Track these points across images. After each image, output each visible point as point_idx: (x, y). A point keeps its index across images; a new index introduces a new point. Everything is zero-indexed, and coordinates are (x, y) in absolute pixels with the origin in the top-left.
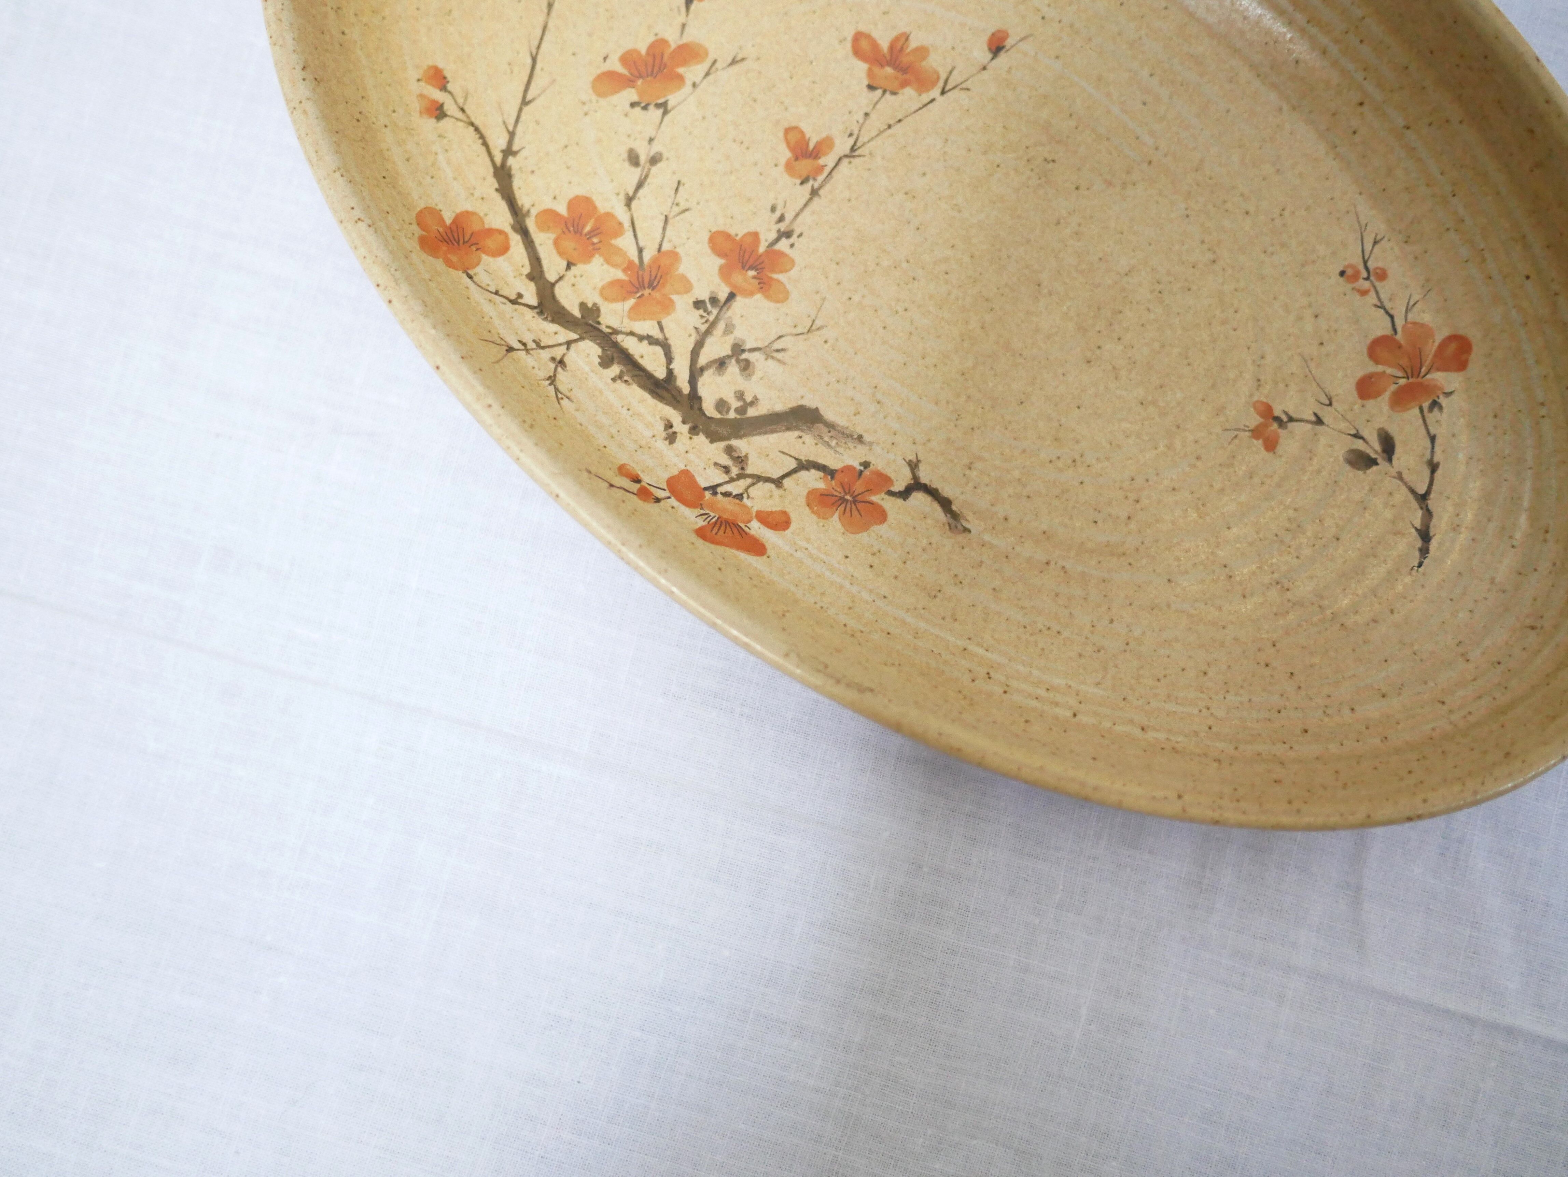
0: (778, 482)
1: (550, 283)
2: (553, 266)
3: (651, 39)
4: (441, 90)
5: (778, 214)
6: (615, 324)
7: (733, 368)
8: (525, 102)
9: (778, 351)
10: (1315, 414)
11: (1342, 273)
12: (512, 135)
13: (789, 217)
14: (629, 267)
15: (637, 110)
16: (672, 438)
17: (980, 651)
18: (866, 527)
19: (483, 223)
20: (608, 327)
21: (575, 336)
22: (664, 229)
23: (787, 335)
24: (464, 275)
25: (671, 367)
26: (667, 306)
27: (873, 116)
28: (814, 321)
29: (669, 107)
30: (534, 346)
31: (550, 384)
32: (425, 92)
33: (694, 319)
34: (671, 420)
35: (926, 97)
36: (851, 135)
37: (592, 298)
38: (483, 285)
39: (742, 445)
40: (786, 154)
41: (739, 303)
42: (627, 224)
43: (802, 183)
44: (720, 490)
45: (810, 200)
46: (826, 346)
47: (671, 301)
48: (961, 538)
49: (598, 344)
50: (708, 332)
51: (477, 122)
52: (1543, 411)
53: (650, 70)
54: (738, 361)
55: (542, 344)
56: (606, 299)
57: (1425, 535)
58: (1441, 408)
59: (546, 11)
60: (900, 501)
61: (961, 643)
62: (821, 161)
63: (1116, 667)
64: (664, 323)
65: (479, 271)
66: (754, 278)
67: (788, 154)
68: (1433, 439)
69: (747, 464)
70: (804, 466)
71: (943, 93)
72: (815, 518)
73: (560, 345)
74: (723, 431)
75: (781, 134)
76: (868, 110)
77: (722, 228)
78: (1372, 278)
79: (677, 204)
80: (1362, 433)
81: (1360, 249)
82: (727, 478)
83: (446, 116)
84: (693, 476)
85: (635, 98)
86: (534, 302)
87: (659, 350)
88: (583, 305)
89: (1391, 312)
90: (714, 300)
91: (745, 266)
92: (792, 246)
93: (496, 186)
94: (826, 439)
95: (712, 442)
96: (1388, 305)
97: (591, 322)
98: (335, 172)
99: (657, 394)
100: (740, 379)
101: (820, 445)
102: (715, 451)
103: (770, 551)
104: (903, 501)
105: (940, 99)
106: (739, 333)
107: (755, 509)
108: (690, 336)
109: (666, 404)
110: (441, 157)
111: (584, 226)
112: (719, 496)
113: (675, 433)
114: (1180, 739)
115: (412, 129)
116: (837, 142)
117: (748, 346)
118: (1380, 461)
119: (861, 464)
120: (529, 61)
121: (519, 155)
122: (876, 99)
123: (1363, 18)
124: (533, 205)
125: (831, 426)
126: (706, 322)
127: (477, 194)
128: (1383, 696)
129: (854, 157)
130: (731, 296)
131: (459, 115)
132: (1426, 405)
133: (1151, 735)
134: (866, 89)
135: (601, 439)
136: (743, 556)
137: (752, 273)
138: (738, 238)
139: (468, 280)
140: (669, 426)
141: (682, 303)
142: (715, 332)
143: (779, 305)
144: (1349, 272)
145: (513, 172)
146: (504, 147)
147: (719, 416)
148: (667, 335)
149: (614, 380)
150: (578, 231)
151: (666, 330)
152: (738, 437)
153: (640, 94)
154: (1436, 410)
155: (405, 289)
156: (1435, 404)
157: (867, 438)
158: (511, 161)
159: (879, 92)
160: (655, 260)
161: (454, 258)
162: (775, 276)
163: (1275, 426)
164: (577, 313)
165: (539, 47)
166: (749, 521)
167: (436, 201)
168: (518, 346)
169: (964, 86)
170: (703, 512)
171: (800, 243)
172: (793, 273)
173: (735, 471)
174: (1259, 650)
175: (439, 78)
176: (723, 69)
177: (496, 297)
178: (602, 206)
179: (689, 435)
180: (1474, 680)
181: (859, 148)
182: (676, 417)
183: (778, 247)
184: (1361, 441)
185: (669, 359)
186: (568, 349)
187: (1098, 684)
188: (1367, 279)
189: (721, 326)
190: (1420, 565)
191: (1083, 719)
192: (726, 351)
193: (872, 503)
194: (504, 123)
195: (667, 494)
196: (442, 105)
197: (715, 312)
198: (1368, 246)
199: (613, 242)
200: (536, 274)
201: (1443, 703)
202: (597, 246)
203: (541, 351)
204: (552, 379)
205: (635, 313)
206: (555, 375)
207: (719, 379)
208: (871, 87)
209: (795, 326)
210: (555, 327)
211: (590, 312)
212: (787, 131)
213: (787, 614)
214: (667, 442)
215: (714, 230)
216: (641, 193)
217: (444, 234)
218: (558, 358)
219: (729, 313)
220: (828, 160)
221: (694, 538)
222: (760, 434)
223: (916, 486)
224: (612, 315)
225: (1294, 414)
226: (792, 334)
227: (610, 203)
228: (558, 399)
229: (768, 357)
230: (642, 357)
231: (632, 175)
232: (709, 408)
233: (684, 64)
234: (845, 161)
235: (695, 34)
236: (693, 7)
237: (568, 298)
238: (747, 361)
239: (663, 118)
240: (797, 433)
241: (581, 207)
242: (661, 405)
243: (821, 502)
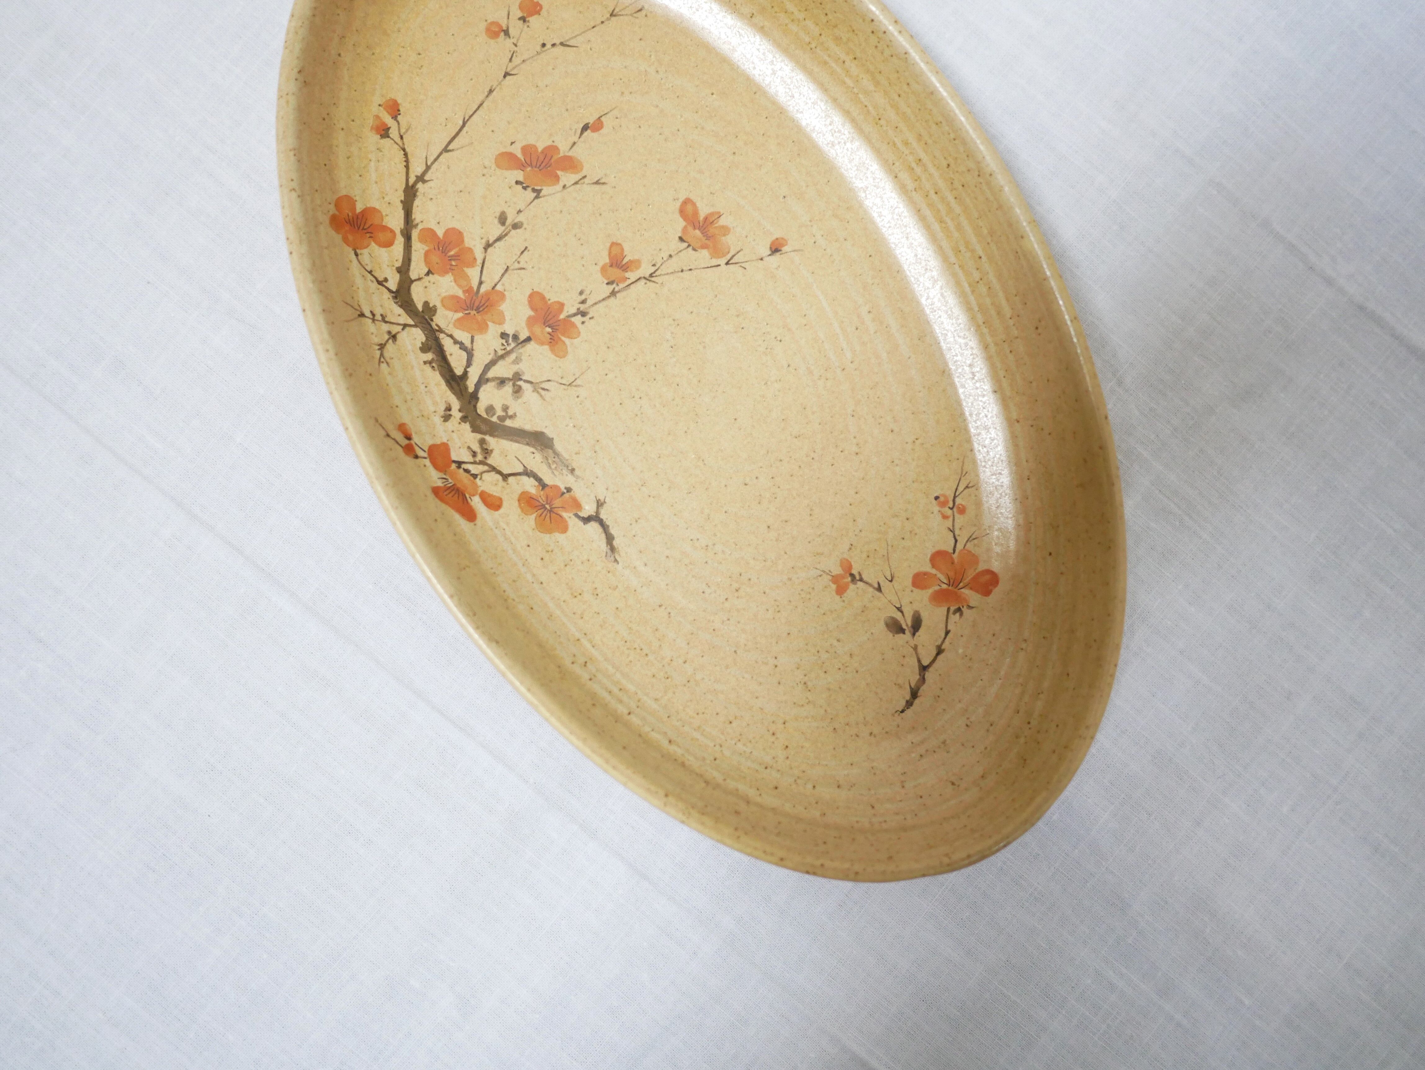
0: (505, 477)
1: (411, 279)
2: (417, 268)
3: (549, 143)
4: (392, 118)
5: (583, 297)
6: (443, 326)
7: (508, 388)
8: (446, 150)
9: (543, 389)
10: (879, 584)
11: (937, 498)
12: (428, 168)
13: (589, 302)
14: (468, 291)
15: (519, 187)
16: (447, 418)
17: (588, 646)
18: (549, 531)
19: (383, 220)
20: (437, 325)
21: (412, 323)
22: (503, 275)
23: (554, 381)
24: (353, 252)
25: (468, 370)
26: (483, 328)
27: (674, 259)
28: (576, 379)
29: (541, 194)
30: (380, 318)
31: (379, 349)
32: (381, 115)
33: (497, 344)
34: (452, 405)
35: (715, 262)
36: (654, 265)
37: (435, 301)
38: (363, 263)
39: (492, 442)
40: (605, 260)
41: (531, 346)
42: (479, 261)
43: (607, 284)
44: (464, 466)
45: (609, 297)
46: (577, 400)
47: (487, 325)
48: (611, 565)
49: (425, 334)
50: (502, 357)
51: (407, 150)
52: (1024, 646)
53: (538, 166)
54: (514, 385)
55: (386, 319)
56: (444, 306)
57: (914, 694)
58: (961, 615)
59: (486, 94)
60: (580, 523)
61: (578, 635)
62: (627, 275)
63: (674, 693)
64: (476, 338)
65: (365, 254)
66: (549, 333)
67: (607, 260)
68: (947, 633)
69: (490, 455)
70: (527, 473)
71: (727, 264)
72: (519, 510)
73: (399, 324)
74: (483, 427)
75: (608, 245)
76: (673, 254)
77: (541, 291)
78: (955, 509)
79: (519, 262)
80: (903, 608)
81: (955, 487)
82: (472, 460)
83: (388, 137)
84: (450, 449)
85: (521, 179)
86: (394, 288)
87: (464, 355)
88: (426, 304)
89: (957, 538)
90: (515, 337)
91: (546, 323)
92: (583, 323)
93: (403, 199)
94: (550, 461)
95: (473, 432)
96: (957, 532)
97: (427, 317)
98: (291, 150)
99: (450, 384)
100: (510, 397)
101: (544, 464)
102: (472, 439)
103: (478, 522)
104: (582, 524)
105: (723, 266)
106: (522, 367)
107: (481, 489)
108: (490, 354)
109: (454, 394)
110: (372, 164)
111: (450, 250)
112: (461, 470)
113: (451, 415)
114: (691, 758)
115: (361, 138)
116: (643, 266)
117: (524, 378)
118: (907, 632)
119: (566, 488)
120: (461, 123)
121: (426, 184)
122: (681, 249)
123: (1017, 338)
124: (422, 222)
125: (556, 454)
126: (504, 349)
127: (387, 199)
128: (839, 787)
129: (650, 281)
130: (528, 339)
131: (398, 140)
132: (952, 609)
133: (673, 748)
134: (677, 239)
135: (397, 400)
136: (457, 517)
137: (549, 330)
138: (549, 302)
139: (354, 257)
140: (448, 409)
141: (494, 330)
142: (507, 359)
143: (558, 359)
144: (942, 499)
145: (418, 194)
146: (419, 174)
147: (485, 416)
148: (474, 348)
149: (425, 363)
150: (444, 252)
151: (474, 344)
152: (492, 435)
153: (526, 176)
154: (958, 614)
155: (304, 249)
156: (959, 610)
157: (577, 472)
158: (420, 185)
159: (685, 245)
160: (487, 293)
161: (350, 237)
162: (563, 338)
163: (849, 579)
164: (420, 307)
165: (471, 116)
166: (474, 495)
167: (356, 193)
168: (368, 314)
169: (743, 265)
170: (444, 476)
171: (589, 324)
172: (576, 341)
173: (480, 457)
174: (773, 722)
175: (394, 109)
176: (589, 184)
177: (369, 275)
178: (468, 242)
179: (459, 421)
180: (901, 801)
181: (656, 276)
182: (456, 405)
183: (573, 319)
184: (900, 614)
185: (469, 364)
186: (403, 329)
187: (656, 700)
188: (951, 509)
189: (513, 356)
190: (902, 711)
191: (633, 718)
192: (509, 374)
193: (561, 517)
194: (426, 158)
195: (425, 455)
196: (389, 128)
197: (513, 345)
198: (961, 489)
199: (465, 269)
200: (404, 269)
201: (873, 807)
202: (453, 268)
203: (383, 324)
204: (382, 346)
205: (459, 323)
206: (385, 344)
207: (496, 391)
208: (681, 239)
209: (562, 378)
210: (400, 311)
211: (429, 310)
212: (613, 244)
213: (467, 569)
214: (442, 419)
215: (535, 290)
216: (498, 244)
217: (351, 218)
218: (393, 333)
219: (521, 351)
220: (632, 276)
221: (429, 492)
222: (507, 439)
223: (595, 518)
224: (443, 319)
225: (865, 577)
226: (557, 382)
227: (474, 242)
228: (380, 362)
229: (535, 390)
230: (451, 355)
231: (497, 230)
232: (481, 408)
233: (563, 169)
234: (643, 281)
235: (579, 153)
236: (586, 134)
237: (418, 295)
238: (520, 387)
239: (534, 200)
240: (532, 450)
241: (455, 236)
242: (449, 393)
243: (527, 502)
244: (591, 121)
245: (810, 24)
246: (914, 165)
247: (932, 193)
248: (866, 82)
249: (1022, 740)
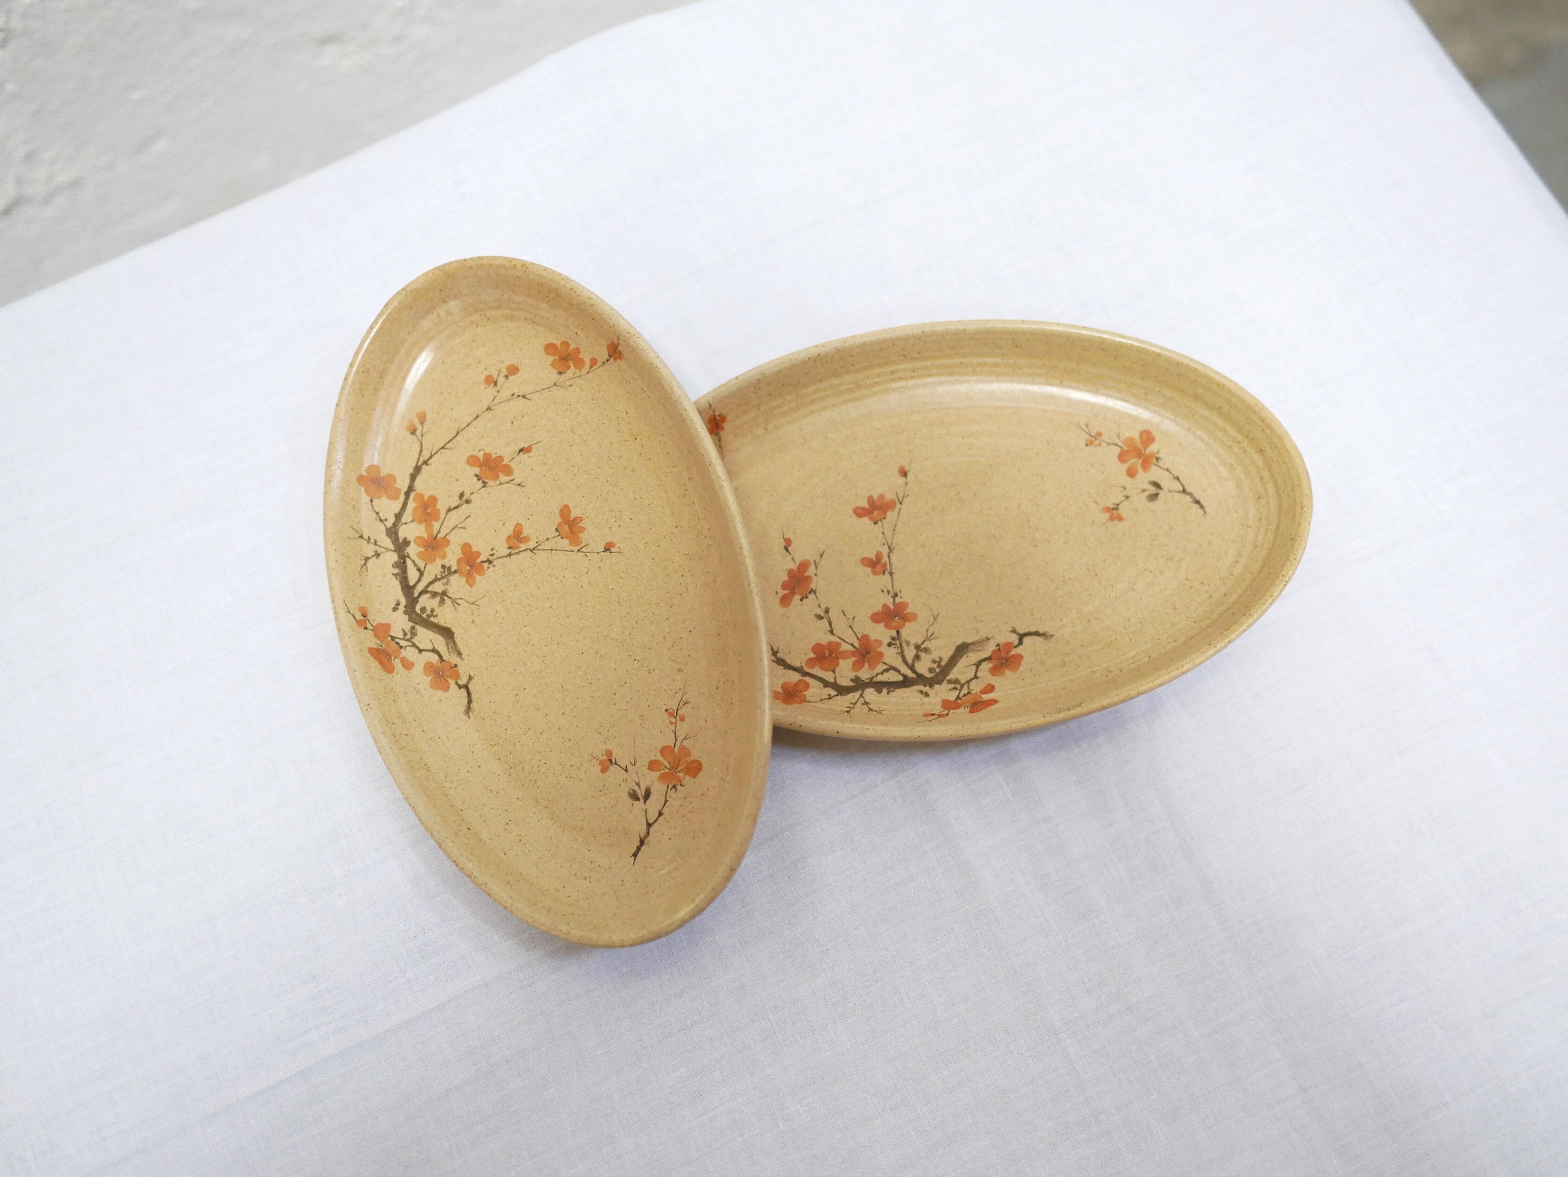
0: (976, 677)
1: (834, 682)
2: (829, 676)
3: (786, 573)
5: (886, 591)
6: (869, 676)
7: (923, 655)
9: (931, 635)
10: (1124, 496)
11: (1087, 445)
13: (890, 589)
14: (853, 654)
15: (805, 600)
16: (927, 695)
17: (1098, 668)
18: (1019, 666)
19: (792, 682)
20: (867, 679)
21: (861, 692)
22: (853, 630)
23: (929, 628)
25: (901, 673)
26: (880, 655)
27: (885, 532)
28: (933, 614)
29: (814, 589)
30: (853, 705)
34: (920, 689)
36: (884, 544)
37: (853, 675)
39: (951, 676)
40: (868, 570)
41: (903, 632)
42: (839, 640)
44: (961, 696)
45: (892, 577)
46: (946, 619)
47: (879, 652)
48: (1053, 639)
49: (871, 688)
50: (902, 651)
53: (796, 584)
54: (921, 651)
55: (854, 703)
56: (857, 671)
57: (1197, 502)
58: (1160, 458)
60: (1021, 647)
61: (1090, 670)
62: (883, 561)
64: (884, 661)
65: (808, 698)
66: (899, 619)
67: (870, 569)
68: (1168, 470)
69: (960, 681)
70: (978, 664)
71: (901, 503)
72: (1000, 677)
73: (859, 699)
74: (940, 678)
75: (861, 564)
76: (882, 531)
77: (871, 613)
78: (1097, 438)
79: (849, 619)
80: (1144, 489)
82: (959, 691)
84: (948, 699)
85: (800, 597)
86: (836, 693)
87: (891, 671)
88: (852, 680)
89: (1114, 443)
90: (893, 639)
91: (892, 618)
93: (783, 667)
94: (977, 649)
95: (941, 684)
96: (1111, 442)
97: (860, 683)
99: (907, 686)
100: (928, 656)
101: (977, 653)
102: (945, 686)
103: (999, 699)
105: (902, 507)
106: (913, 642)
107: (978, 692)
108: (897, 657)
109: (913, 686)
111: (825, 655)
112: (963, 698)
113: (926, 693)
116: (882, 550)
117: (920, 644)
118: (1159, 492)
119: (996, 647)
122: (881, 526)
124: (801, 663)
125: (973, 644)
126: (898, 648)
127: (780, 676)
128: (1237, 562)
129: (892, 550)
130: (898, 632)
132: (1155, 461)
133: (1180, 641)
134: (874, 525)
136: (992, 707)
137: (897, 618)
138: (880, 611)
139: (810, 703)
140: (921, 692)
141: (884, 649)
142: (904, 649)
143: (916, 620)
144: (1088, 443)
145: (783, 658)
147: (934, 674)
148: (890, 664)
149: (888, 694)
150: (825, 658)
151: (887, 663)
152: (947, 675)
153: (800, 594)
154: (1160, 460)
156: (1157, 459)
157: (989, 636)
159: (880, 522)
160: (860, 644)
161: (798, 700)
162: (906, 612)
163: (1115, 511)
164: (853, 684)
166: (981, 697)
168: (848, 709)
169: (905, 495)
170: (964, 707)
171: (903, 594)
172: (910, 606)
173: (958, 686)
174: (1184, 585)
176: (820, 561)
177: (823, 701)
178: (824, 642)
179: (931, 689)
180: (1259, 530)
181: (891, 546)
182: (921, 688)
183: (896, 602)
184: (1147, 491)
185: (898, 671)
186: (863, 697)
187: (1146, 642)
188: (1096, 440)
189: (904, 645)
190: (1205, 512)
191: (1153, 656)
192: (914, 651)
193: (1013, 656)
195: (947, 711)
197: (898, 642)
199: (840, 650)
200: (826, 684)
201: (1257, 546)
202: (836, 656)
203: (857, 705)
204: (870, 709)
205: (872, 667)
207: (921, 662)
208: (875, 523)
209: (929, 622)
210: (851, 695)
211: (857, 680)
212: (862, 562)
214: (927, 697)
215: (870, 615)
216: (833, 626)
218: (864, 702)
219: (903, 638)
220: (885, 559)
221: (971, 714)
222: (953, 667)
223: (1021, 637)
224: (865, 674)
225: (1117, 502)
226: (931, 626)
227: (826, 639)
228: (880, 713)
229: (930, 640)
230: (889, 679)
231: (824, 623)
232: (928, 675)
233: (805, 571)
234: (891, 554)
235: (799, 558)
236: (790, 550)
237: (845, 682)
238: (924, 648)
239: (816, 595)
240: (965, 656)
241: (818, 649)
242: (912, 688)
243: (996, 670)
244: (784, 544)
245: (789, 398)
246: (893, 377)
247: (913, 374)
248: (835, 381)
249: (1249, 449)
